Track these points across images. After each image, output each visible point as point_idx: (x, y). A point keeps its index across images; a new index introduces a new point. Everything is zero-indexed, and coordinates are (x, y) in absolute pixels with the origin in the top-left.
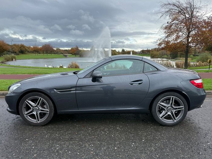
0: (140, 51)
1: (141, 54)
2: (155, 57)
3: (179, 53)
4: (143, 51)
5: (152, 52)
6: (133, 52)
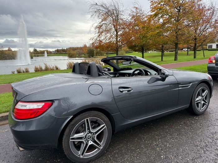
0: (54, 51)
2: (73, 56)
3: (95, 52)
4: (58, 51)
5: (69, 51)
6: (47, 51)
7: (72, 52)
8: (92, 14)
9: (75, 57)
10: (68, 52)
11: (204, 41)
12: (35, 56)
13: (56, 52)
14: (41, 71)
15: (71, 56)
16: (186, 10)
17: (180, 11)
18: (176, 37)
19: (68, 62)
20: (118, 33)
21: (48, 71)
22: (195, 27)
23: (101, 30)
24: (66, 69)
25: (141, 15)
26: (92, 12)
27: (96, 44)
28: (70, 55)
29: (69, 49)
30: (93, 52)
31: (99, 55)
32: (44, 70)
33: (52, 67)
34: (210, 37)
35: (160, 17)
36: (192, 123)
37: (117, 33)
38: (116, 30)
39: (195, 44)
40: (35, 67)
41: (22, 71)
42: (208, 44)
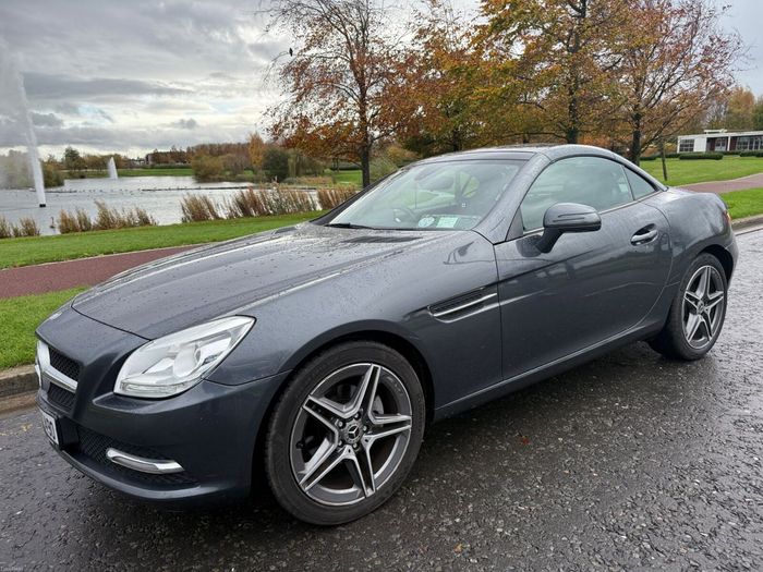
0: (143, 156)
1: (152, 167)
2: (211, 177)
3: (291, 161)
4: (156, 157)
5: (197, 158)
6: (118, 159)
7: (209, 162)
8: (272, 19)
9: (221, 180)
10: (193, 162)
11: (666, 123)
12: (72, 176)
13: (151, 163)
14: (83, 231)
15: (204, 177)
16: (605, 12)
17: (583, 16)
18: (571, 108)
19: (186, 197)
20: (369, 93)
21: (110, 231)
22: (634, 75)
23: (304, 80)
24: (180, 222)
25: (450, 29)
26: (271, 13)
27: (286, 131)
28: (202, 173)
29: (197, 150)
30: (286, 163)
31: (308, 174)
32: (96, 228)
33: (124, 216)
34: (686, 110)
35: (514, 33)
36: (606, 429)
37: (363, 92)
38: (360, 81)
39: (637, 136)
40: (63, 215)
41: (12, 233)
42: (681, 138)
